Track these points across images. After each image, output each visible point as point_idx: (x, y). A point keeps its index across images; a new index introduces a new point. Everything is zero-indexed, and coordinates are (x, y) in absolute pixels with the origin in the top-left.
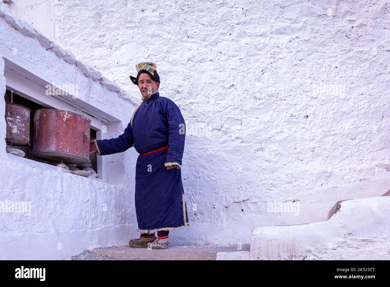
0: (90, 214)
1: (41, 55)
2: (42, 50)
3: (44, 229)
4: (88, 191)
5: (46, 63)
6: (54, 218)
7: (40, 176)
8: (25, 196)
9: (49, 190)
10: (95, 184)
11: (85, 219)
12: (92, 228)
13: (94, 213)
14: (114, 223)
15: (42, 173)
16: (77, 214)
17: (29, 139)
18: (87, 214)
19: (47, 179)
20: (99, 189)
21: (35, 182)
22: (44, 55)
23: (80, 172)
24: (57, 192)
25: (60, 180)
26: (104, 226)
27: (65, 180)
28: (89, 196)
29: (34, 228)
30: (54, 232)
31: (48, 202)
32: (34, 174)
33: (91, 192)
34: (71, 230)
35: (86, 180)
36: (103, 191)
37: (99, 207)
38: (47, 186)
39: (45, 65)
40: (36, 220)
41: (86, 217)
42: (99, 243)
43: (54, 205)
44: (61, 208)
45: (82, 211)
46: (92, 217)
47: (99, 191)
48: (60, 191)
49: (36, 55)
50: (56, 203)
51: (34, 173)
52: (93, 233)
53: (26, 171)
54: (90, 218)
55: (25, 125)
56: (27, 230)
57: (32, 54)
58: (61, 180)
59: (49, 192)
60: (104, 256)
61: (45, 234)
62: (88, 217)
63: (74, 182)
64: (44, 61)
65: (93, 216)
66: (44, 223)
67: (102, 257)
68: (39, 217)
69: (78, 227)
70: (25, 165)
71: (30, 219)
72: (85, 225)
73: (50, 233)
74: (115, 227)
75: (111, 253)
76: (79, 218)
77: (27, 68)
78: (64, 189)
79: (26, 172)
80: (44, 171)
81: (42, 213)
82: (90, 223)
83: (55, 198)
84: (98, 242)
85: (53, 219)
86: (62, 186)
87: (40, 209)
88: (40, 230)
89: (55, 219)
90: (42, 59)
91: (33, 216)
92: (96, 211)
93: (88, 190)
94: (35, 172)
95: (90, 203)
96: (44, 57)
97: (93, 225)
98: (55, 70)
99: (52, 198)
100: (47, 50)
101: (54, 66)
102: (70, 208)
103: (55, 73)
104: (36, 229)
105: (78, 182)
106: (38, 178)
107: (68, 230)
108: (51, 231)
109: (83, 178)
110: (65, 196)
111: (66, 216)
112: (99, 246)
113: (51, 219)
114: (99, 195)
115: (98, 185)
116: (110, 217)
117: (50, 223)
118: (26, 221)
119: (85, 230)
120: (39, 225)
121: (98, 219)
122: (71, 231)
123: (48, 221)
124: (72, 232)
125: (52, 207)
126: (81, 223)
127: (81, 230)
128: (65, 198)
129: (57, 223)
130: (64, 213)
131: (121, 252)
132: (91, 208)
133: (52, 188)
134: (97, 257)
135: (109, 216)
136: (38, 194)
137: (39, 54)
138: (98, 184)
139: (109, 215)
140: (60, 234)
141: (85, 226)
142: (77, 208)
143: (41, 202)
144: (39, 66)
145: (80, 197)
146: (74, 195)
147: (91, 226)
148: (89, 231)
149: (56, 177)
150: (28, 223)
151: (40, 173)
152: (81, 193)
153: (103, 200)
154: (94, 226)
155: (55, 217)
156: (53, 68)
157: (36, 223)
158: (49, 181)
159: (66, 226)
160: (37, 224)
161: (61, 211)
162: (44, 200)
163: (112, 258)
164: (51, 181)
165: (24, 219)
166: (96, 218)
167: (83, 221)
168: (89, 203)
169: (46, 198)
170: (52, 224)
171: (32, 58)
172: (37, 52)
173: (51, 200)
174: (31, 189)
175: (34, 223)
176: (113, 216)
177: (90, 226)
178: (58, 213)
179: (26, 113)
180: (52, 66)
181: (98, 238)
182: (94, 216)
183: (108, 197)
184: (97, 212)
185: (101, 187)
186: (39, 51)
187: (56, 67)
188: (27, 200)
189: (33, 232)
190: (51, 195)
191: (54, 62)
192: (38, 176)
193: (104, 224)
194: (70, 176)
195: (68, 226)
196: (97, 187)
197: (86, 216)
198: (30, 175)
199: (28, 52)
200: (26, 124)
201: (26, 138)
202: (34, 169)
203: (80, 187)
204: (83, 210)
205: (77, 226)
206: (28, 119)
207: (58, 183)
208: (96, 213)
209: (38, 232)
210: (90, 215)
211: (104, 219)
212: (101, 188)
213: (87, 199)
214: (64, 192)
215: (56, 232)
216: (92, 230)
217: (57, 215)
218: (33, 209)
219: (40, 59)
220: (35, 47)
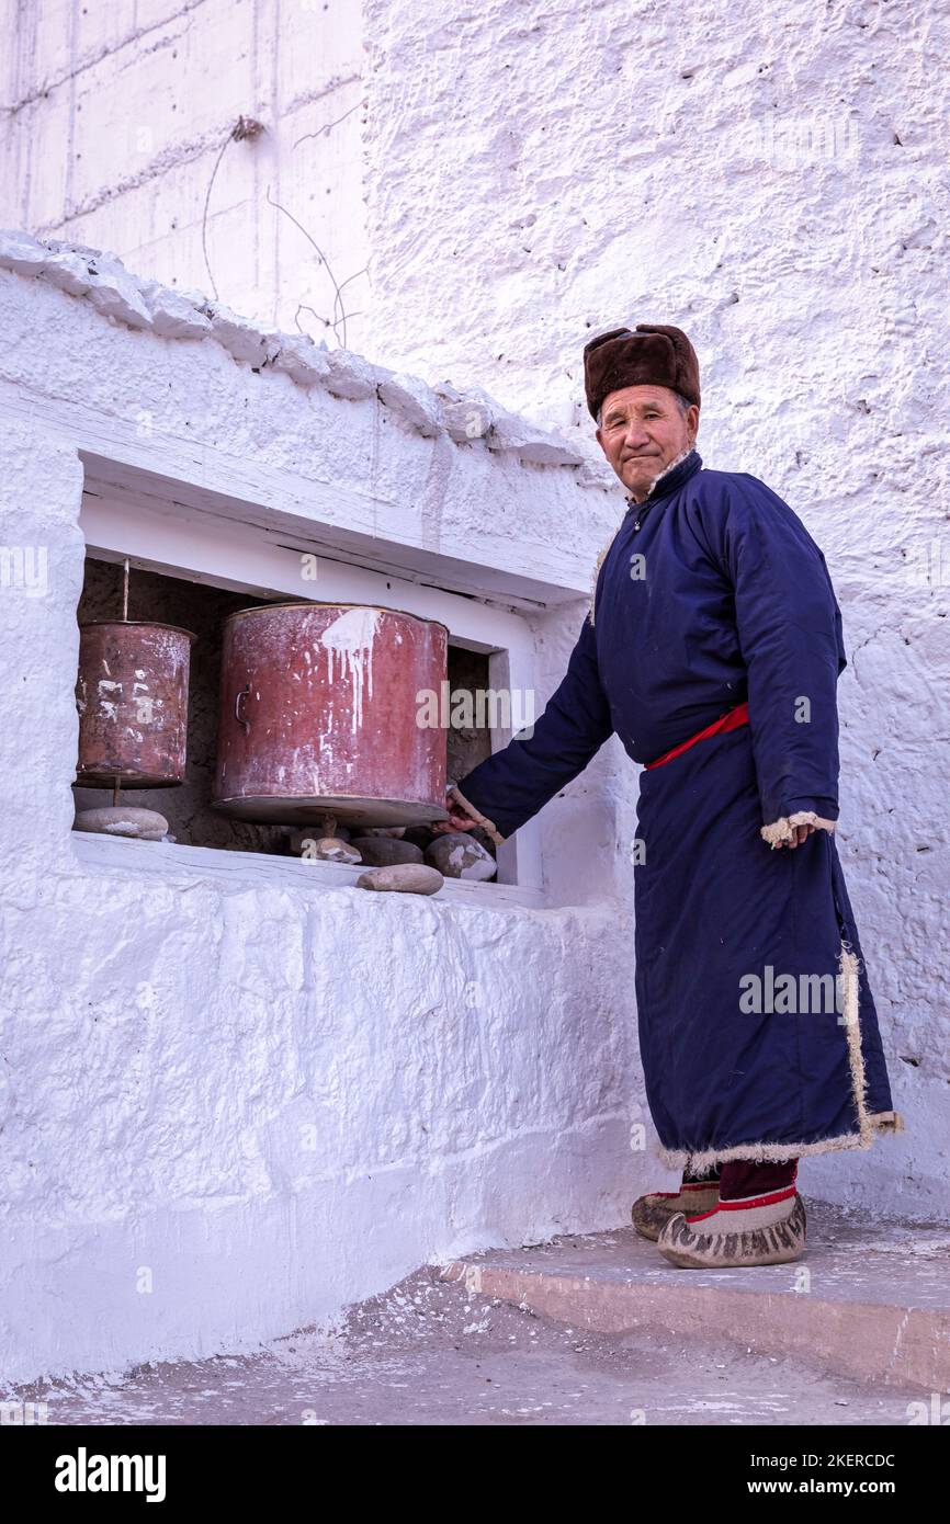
0: (439, 1077)
1: (230, 401)
2: (235, 378)
3: (222, 1177)
4: (433, 963)
5: (251, 425)
6: (270, 1117)
7: (211, 927)
8: (145, 1030)
9: (248, 984)
10: (465, 927)
11: (419, 1104)
12: (452, 1149)
13: (459, 1072)
14: (566, 1112)
15: (220, 908)
16: (379, 1087)
17: (182, 760)
18: (428, 1081)
19: (243, 935)
20: (485, 944)
21: (186, 960)
22: (242, 395)
23: (395, 877)
24: (287, 987)
25: (298, 930)
26: (510, 1134)
27: (324, 929)
28: (434, 989)
29: (177, 1175)
30: (267, 1189)
31: (245, 1042)
32: (185, 924)
33: (448, 970)
34: (347, 1170)
35: (422, 912)
36: (508, 953)
37: (487, 1036)
38: (242, 969)
39: (247, 434)
40: (189, 1135)
41: (420, 1094)
42: (489, 1226)
43: (271, 1055)
44: (305, 1065)
45: (399, 1067)
46: (449, 1092)
47: (485, 959)
48: (300, 981)
49: (209, 406)
50: (282, 1043)
51: (187, 917)
52: (456, 1176)
53: (150, 913)
54: (441, 1098)
55: (166, 700)
56: (147, 1189)
57: (196, 405)
58: (305, 928)
59: (248, 996)
60: (499, 1305)
61: (229, 1200)
62: (430, 1094)
63: (364, 931)
64: (243, 419)
65: (455, 1087)
66: (224, 1144)
67: (488, 1308)
68: (200, 1119)
69: (382, 1151)
70: (151, 887)
71: (163, 1133)
72: (416, 1135)
73: (248, 1195)
74: (570, 1130)
75: (532, 1289)
76: (386, 1106)
77: (174, 470)
78: (321, 970)
79: (151, 920)
80: (230, 900)
81: (214, 1100)
82: (443, 1123)
83: (276, 1019)
84: (483, 1220)
85: (267, 1125)
86: (308, 957)
87: (209, 1081)
88: (202, 1184)
89: (275, 1120)
90: (235, 415)
91: (176, 1118)
92: (470, 1059)
93: (429, 960)
94: (190, 913)
95: (440, 1025)
96: (242, 404)
97: (458, 1131)
98: (286, 446)
99: (261, 1024)
100: (256, 371)
101: (283, 429)
102: (345, 1057)
103: (286, 457)
104: (187, 1180)
105: (382, 926)
106: (202, 938)
107: (331, 1172)
108: (255, 1185)
109: (406, 906)
110: (320, 1003)
111: (327, 1103)
112: (488, 1241)
113: (257, 1124)
114: (488, 978)
115: (481, 928)
116: (543, 1083)
117: (249, 1144)
118: (147, 1145)
119: (419, 1163)
120: (203, 1159)
121: (483, 1100)
122: (346, 1175)
123: (244, 1136)
124: (350, 1180)
125: (261, 1065)
126: (396, 1129)
127: (399, 1163)
128: (320, 1014)
129: (285, 1140)
130: (316, 1088)
131: (577, 1286)
132: (444, 1050)
133: (265, 972)
134: (467, 1309)
135: (539, 1077)
136: (200, 1012)
137: (222, 397)
138: (480, 920)
139: (539, 1070)
140: (295, 1195)
141: (418, 1143)
142: (377, 1057)
143: (211, 1047)
144: (220, 446)
145: (394, 1001)
146: (364, 994)
147: (445, 1139)
148: (436, 1165)
149: (282, 921)
150: (156, 1154)
151: (213, 910)
152: (397, 980)
153: (505, 998)
154: (463, 1139)
155: (276, 1113)
156: (280, 439)
157: (188, 1150)
158: (249, 943)
159: (325, 1153)
160: (191, 1156)
161: (302, 1082)
162: (224, 1035)
163: (534, 1316)
164: (260, 942)
165: (138, 1135)
166: (472, 1096)
167: (408, 1119)
168: (435, 1025)
169: (236, 1024)
170: (260, 1151)
171: (193, 422)
172: (212, 395)
173: (258, 1031)
174: (171, 994)
175: (179, 1152)
176: (558, 1074)
177: (439, 1139)
178: (289, 1093)
179: (172, 652)
180: (275, 432)
181: (480, 1199)
182: (461, 1086)
183: (531, 979)
184: (478, 1064)
185: (495, 937)
186: (220, 388)
187: (293, 433)
188: (149, 1046)
189: (174, 1196)
190: (260, 1010)
191: (284, 415)
192: (199, 931)
193: (511, 1121)
194: (346, 901)
195: (334, 1149)
196: (478, 939)
197: (424, 1088)
198: (168, 930)
199: (177, 402)
200: (169, 699)
201: (171, 758)
202: (186, 900)
203: (391, 950)
204: (407, 1065)
205: (376, 1146)
206: (180, 672)
207: (290, 946)
208: (473, 1072)
209: (195, 1194)
210: (443, 1085)
211: (511, 1097)
212: (498, 940)
213: (424, 1006)
214: (320, 986)
215: (274, 1185)
216: (452, 1159)
217: (285, 1102)
218: (177, 1083)
219: (226, 418)
220: (206, 377)
